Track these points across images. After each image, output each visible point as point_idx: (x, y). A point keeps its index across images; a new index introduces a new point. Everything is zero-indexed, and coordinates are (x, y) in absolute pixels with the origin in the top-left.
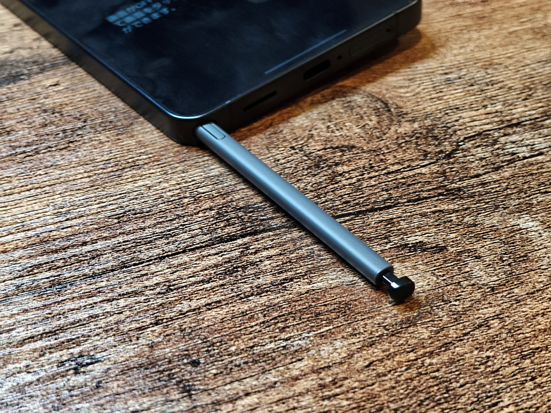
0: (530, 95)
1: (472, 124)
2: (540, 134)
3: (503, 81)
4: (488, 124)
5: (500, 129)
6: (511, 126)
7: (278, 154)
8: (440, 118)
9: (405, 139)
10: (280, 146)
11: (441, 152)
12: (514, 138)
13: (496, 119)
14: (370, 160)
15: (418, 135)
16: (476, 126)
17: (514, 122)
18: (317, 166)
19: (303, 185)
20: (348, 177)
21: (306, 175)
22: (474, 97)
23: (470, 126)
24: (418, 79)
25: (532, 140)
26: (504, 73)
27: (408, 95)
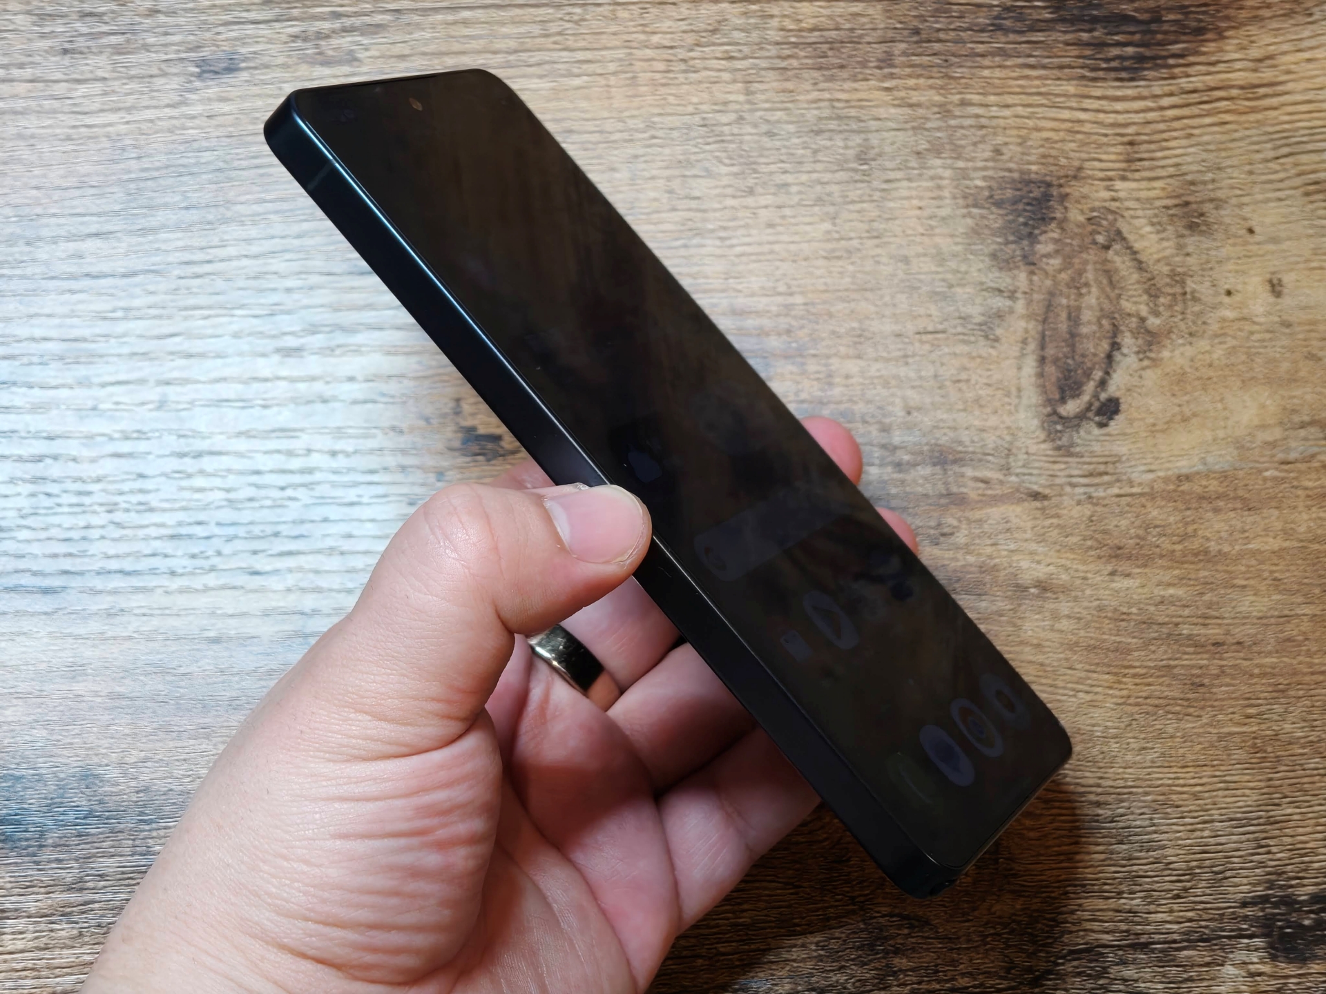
0: (1185, 890)
1: (1088, 925)
2: (1163, 976)
3: (1164, 847)
4: (1107, 933)
5: (1120, 947)
6: (1136, 947)
7: (831, 907)
8: (1055, 898)
9: (994, 928)
10: (838, 891)
11: (1030, 970)
12: (1129, 972)
13: (1123, 926)
14: (939, 958)
15: (1014, 926)
16: (1093, 931)
17: (1143, 939)
18: (872, 947)
19: (843, 978)
20: (901, 981)
21: (853, 960)
22: (1113, 869)
23: (1085, 930)
24: (1057, 804)
25: (1148, 985)
26: (1175, 828)
27: (1032, 834)
